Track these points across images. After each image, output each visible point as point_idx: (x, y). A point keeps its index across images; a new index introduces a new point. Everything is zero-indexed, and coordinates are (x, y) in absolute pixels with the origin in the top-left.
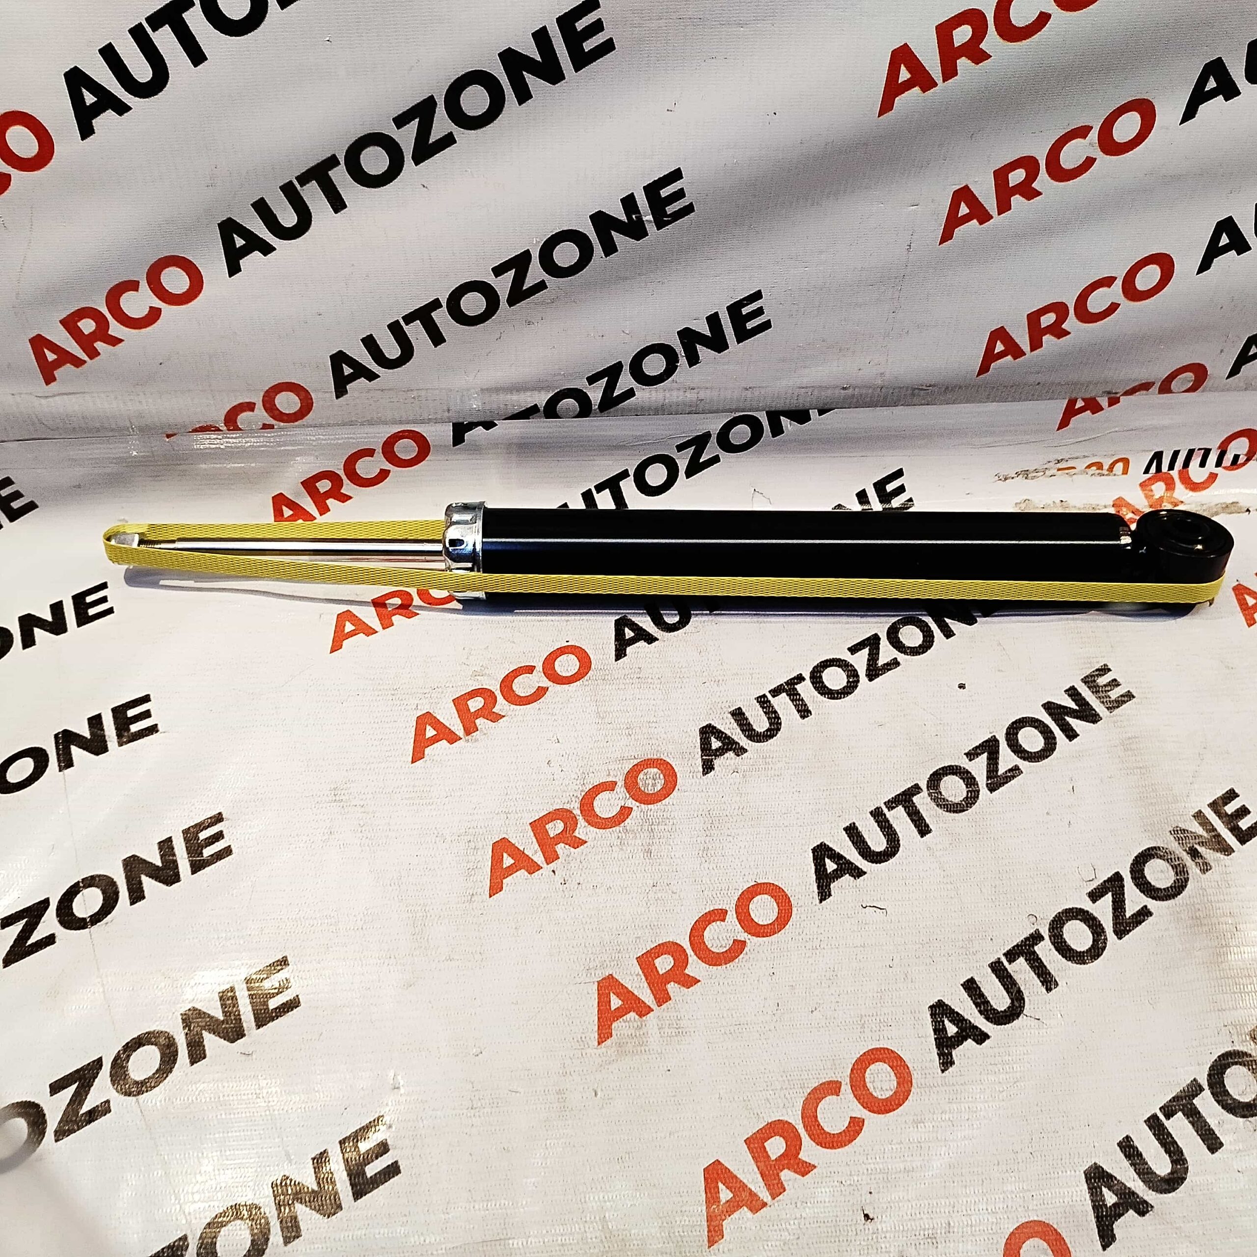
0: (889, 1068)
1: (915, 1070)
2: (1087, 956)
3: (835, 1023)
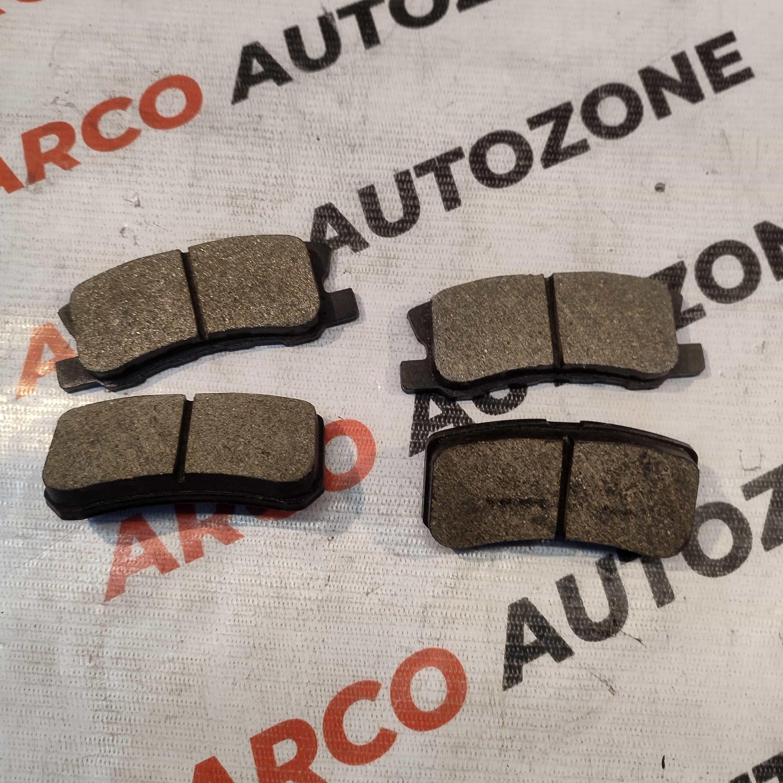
0: (441, 676)
1: (473, 682)
2: (719, 567)
3: (392, 612)
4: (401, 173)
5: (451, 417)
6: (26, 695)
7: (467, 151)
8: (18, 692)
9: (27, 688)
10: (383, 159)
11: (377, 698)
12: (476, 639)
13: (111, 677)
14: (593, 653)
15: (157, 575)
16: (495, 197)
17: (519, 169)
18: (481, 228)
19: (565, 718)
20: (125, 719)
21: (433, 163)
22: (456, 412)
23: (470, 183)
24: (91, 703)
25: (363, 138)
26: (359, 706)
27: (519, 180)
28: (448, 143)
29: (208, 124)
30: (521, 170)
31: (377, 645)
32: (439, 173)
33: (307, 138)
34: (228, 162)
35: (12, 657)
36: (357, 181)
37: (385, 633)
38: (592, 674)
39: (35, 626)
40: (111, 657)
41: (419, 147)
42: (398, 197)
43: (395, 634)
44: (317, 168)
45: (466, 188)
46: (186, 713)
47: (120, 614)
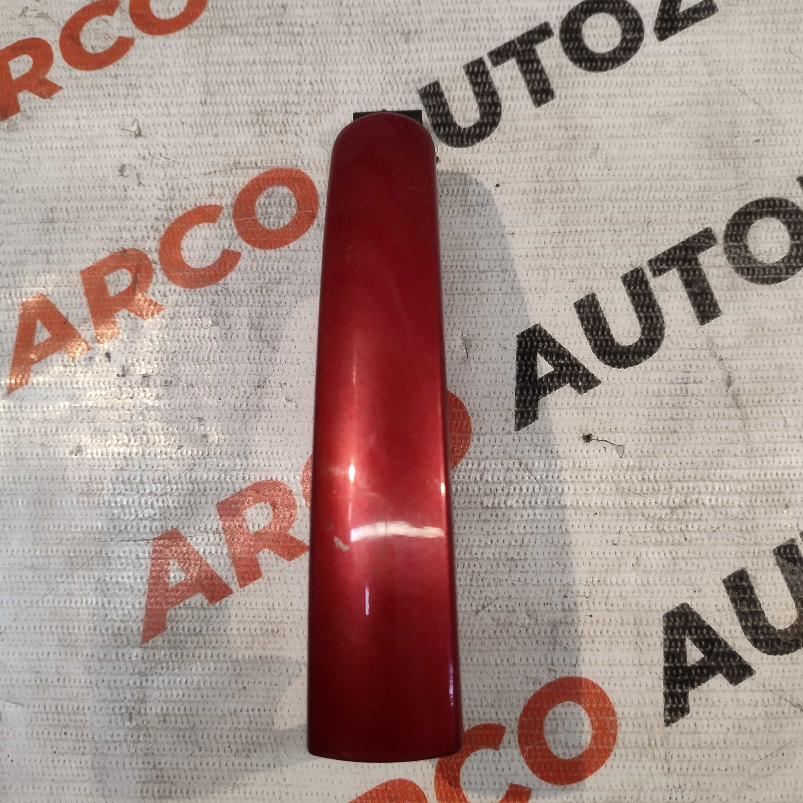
4: (473, 63)
5: (566, 375)
6: (55, 767)
7: (556, 26)
8: (44, 763)
9: (56, 759)
10: (448, 47)
11: (502, 745)
12: (624, 661)
13: (158, 738)
14: (781, 671)
15: (205, 605)
16: (598, 84)
17: (627, 44)
18: (584, 125)
19: (749, 758)
20: (182, 792)
21: (513, 46)
22: (573, 368)
23: (564, 68)
24: (137, 773)
25: (419, 22)
26: (479, 757)
27: (628, 59)
28: (530, 18)
29: (218, 23)
30: (630, 45)
31: (496, 677)
32: (522, 58)
33: (346, 29)
34: (249, 69)
35: (34, 720)
36: (416, 79)
37: (505, 662)
38: (781, 697)
39: (59, 680)
40: (157, 714)
41: (493, 27)
42: (470, 94)
43: (517, 661)
44: (364, 66)
45: (560, 75)
46: (257, 779)
47: (163, 659)
